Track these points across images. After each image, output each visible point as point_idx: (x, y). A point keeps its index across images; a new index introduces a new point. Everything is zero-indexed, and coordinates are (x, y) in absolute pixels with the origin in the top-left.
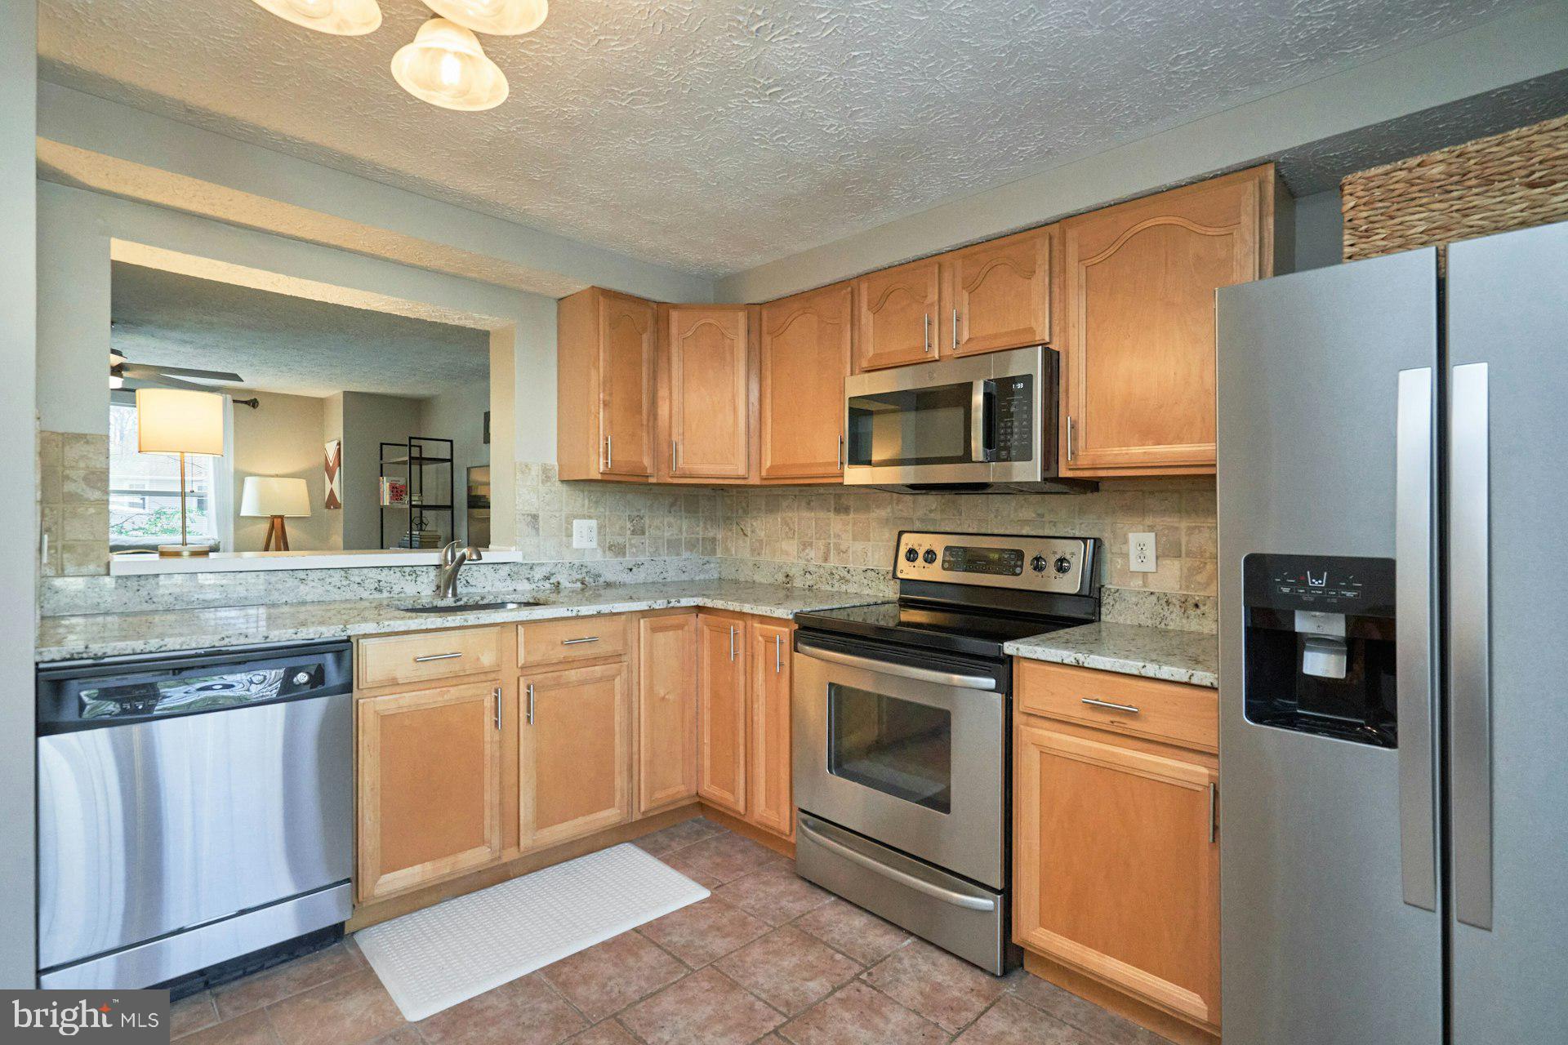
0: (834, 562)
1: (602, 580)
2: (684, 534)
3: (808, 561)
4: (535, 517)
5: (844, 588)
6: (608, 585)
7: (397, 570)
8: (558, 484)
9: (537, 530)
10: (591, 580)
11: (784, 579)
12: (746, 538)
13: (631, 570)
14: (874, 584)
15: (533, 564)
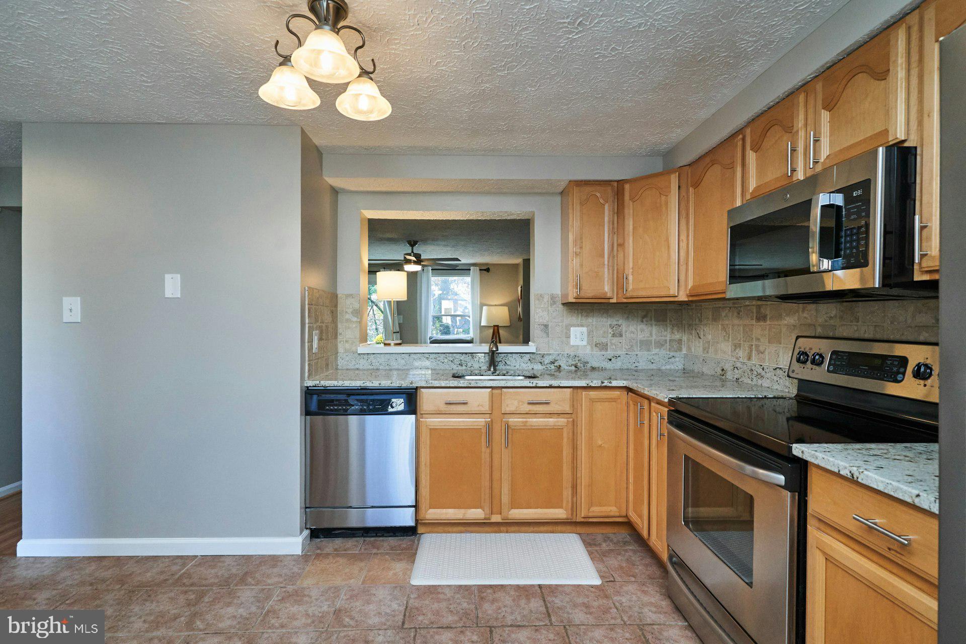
0: (755, 361)
1: (589, 366)
2: (654, 337)
3: (737, 358)
4: (546, 326)
5: (760, 382)
6: (593, 369)
7: (470, 355)
8: (561, 306)
9: (548, 334)
10: (582, 365)
11: (721, 372)
12: (700, 340)
13: (610, 360)
14: (781, 381)
15: (544, 354)
